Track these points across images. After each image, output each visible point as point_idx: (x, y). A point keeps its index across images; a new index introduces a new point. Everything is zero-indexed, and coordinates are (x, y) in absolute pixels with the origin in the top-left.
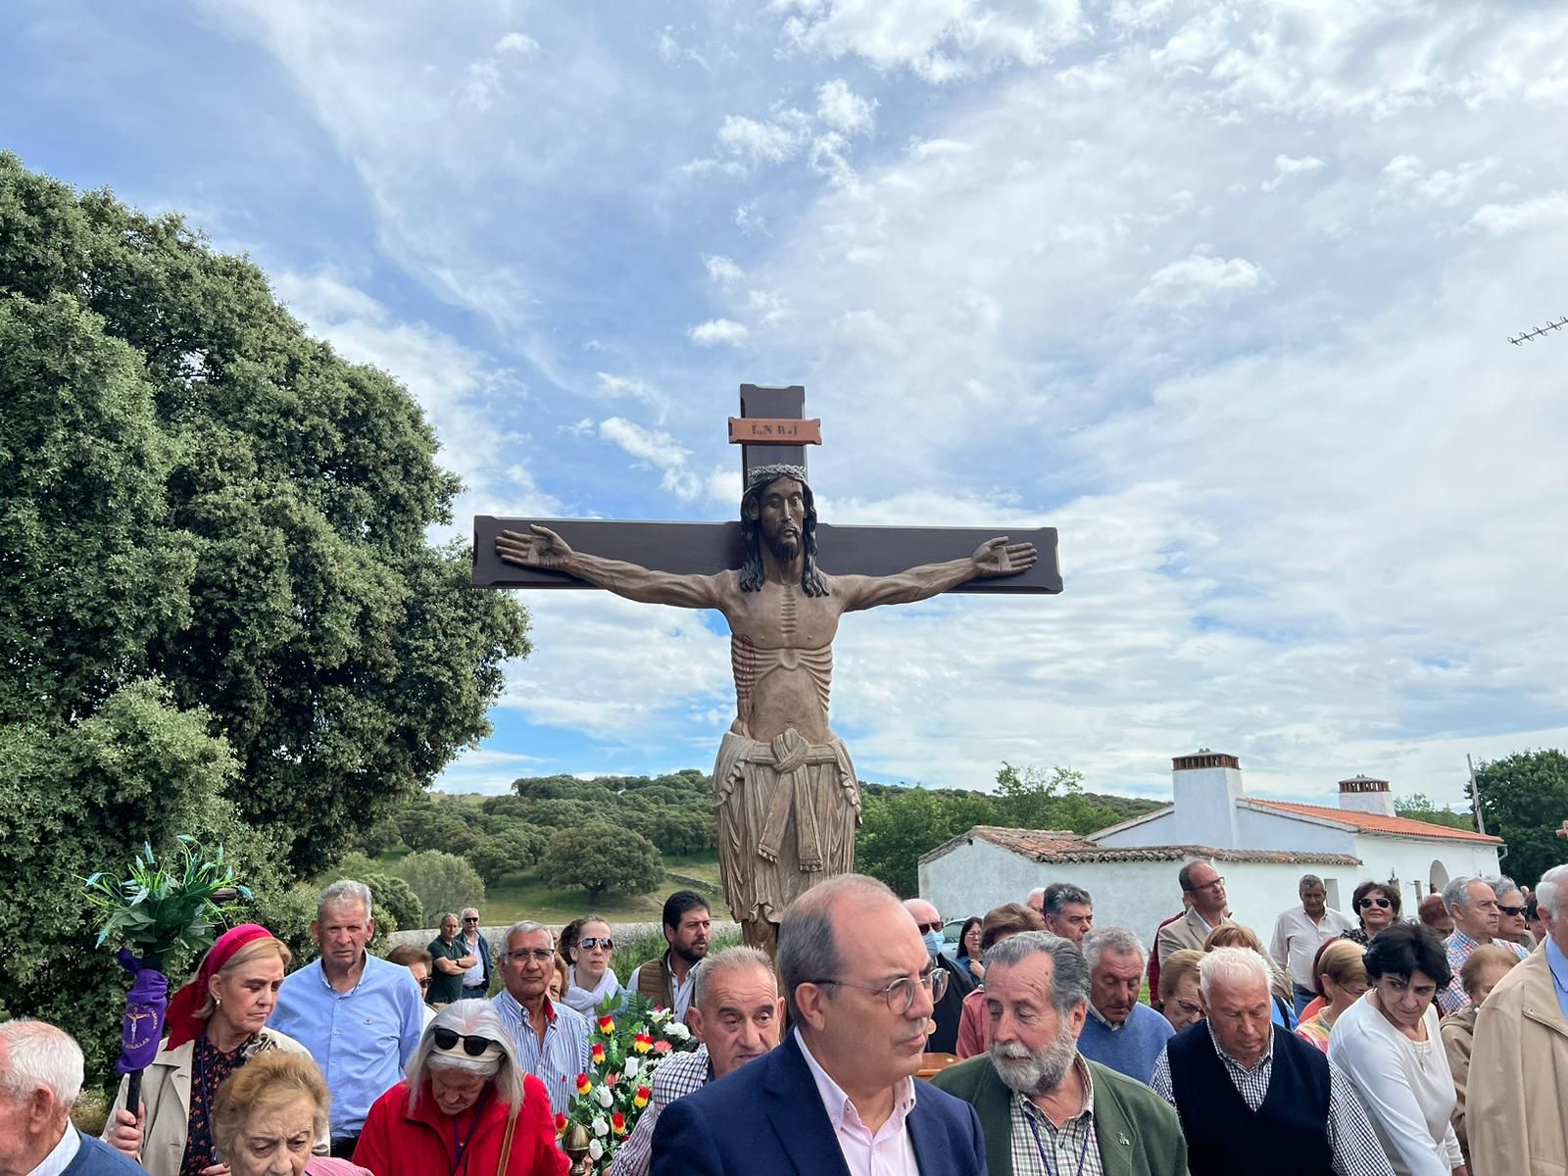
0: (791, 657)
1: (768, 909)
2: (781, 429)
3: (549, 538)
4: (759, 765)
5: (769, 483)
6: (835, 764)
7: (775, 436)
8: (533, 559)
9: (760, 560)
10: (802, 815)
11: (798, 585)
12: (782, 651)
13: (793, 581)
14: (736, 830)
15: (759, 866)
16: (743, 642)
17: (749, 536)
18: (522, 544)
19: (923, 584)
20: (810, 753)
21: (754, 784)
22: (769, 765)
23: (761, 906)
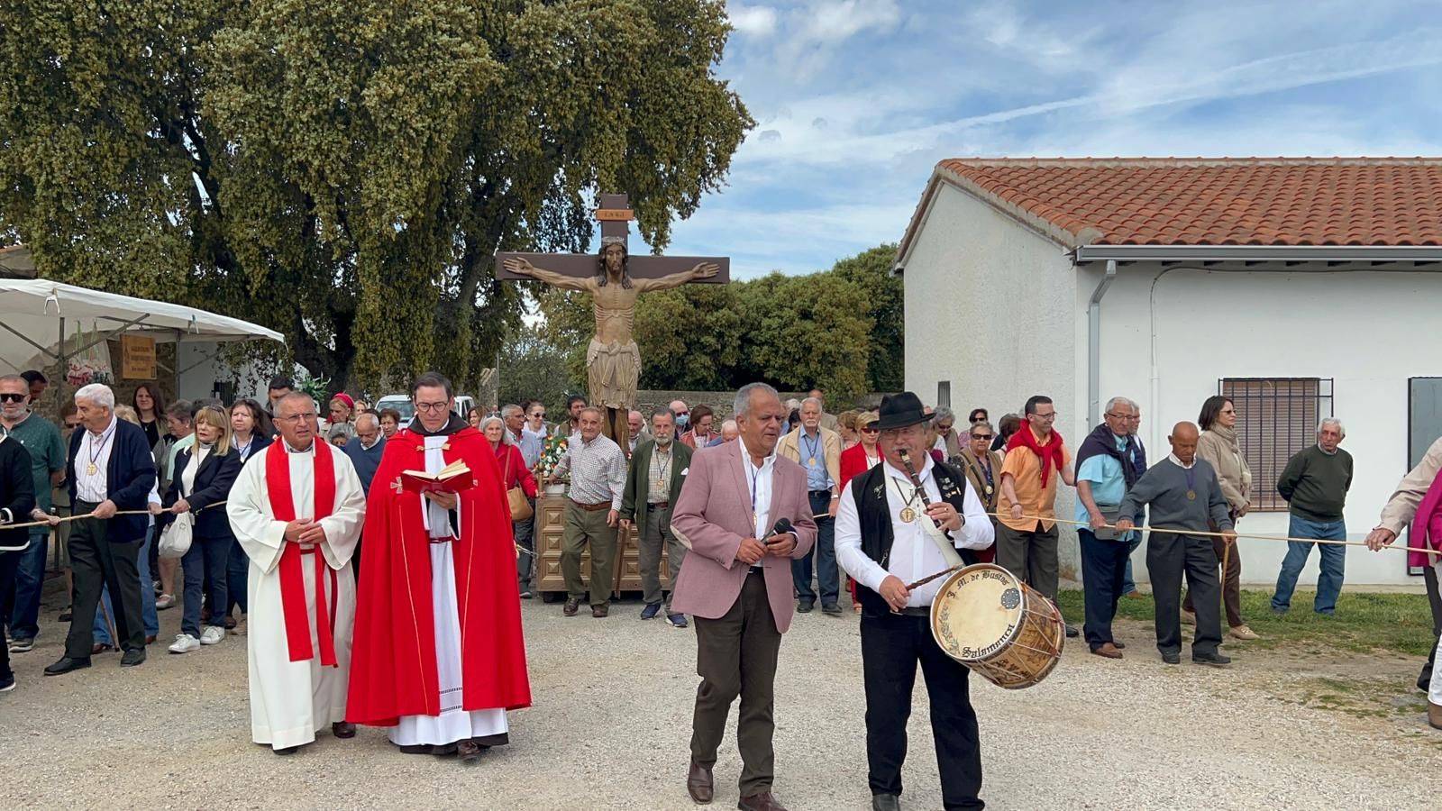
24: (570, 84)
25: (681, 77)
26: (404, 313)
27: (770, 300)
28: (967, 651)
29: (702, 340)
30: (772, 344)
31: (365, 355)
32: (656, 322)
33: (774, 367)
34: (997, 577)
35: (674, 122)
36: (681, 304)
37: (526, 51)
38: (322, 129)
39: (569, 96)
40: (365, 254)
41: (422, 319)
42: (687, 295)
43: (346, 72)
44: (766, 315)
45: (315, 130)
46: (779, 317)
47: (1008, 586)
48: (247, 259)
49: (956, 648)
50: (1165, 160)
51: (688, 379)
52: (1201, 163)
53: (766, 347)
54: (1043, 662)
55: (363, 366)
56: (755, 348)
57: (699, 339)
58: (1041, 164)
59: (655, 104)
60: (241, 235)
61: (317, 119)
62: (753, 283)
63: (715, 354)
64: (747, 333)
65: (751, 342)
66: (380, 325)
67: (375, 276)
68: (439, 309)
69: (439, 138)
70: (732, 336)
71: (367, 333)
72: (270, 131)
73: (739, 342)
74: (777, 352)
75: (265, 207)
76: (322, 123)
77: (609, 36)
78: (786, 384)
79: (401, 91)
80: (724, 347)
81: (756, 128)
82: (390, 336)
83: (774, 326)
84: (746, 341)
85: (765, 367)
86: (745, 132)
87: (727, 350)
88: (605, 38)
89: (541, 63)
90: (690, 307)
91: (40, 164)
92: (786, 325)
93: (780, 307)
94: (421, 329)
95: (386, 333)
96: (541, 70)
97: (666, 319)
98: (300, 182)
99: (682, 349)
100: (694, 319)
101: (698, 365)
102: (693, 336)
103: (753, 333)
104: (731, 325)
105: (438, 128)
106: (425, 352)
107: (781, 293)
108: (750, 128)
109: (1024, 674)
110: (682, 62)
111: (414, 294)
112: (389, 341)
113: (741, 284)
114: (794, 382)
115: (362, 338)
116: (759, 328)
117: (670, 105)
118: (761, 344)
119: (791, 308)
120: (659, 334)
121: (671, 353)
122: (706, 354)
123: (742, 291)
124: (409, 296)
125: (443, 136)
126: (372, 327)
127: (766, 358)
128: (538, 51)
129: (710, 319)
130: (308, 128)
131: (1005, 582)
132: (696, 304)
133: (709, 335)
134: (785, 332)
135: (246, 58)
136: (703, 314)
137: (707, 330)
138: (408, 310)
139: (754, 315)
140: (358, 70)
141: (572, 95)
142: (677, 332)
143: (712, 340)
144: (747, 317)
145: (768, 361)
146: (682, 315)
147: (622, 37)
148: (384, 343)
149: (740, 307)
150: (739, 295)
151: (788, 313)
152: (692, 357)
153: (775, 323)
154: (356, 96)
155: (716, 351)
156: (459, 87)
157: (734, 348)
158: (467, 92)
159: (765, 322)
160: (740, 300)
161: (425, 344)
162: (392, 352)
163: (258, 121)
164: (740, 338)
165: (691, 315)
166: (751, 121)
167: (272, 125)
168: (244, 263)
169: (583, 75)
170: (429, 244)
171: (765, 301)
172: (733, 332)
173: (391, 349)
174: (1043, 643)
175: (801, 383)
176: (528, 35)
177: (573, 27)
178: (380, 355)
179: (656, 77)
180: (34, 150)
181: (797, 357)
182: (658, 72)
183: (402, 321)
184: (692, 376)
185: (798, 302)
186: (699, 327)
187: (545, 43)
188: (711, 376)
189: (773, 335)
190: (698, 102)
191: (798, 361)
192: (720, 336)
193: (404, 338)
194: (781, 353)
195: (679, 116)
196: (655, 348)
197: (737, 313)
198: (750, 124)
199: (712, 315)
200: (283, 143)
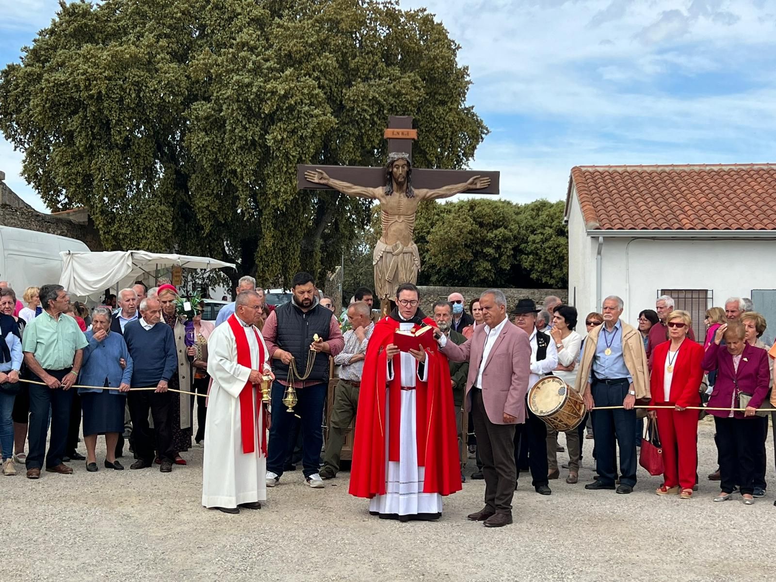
0: (399, 218)
1: (388, 296)
2: (403, 133)
3: (322, 174)
4: (388, 252)
5: (395, 161)
6: (412, 253)
7: (400, 136)
8: (316, 180)
9: (392, 184)
10: (400, 268)
11: (405, 194)
12: (397, 216)
13: (403, 192)
14: (380, 272)
15: (387, 283)
16: (385, 212)
17: (388, 177)
18: (312, 175)
19: (448, 193)
20: (404, 249)
21: (386, 258)
22: (391, 253)
23: (386, 295)
24: (376, 124)
25: (441, 112)
26: (284, 245)
27: (536, 222)
28: (542, 412)
29: (485, 251)
30: (537, 254)
31: (263, 269)
32: (451, 238)
33: (537, 270)
34: (558, 382)
35: (437, 136)
36: (469, 225)
37: (353, 109)
38: (244, 153)
39: (376, 130)
40: (266, 217)
41: (294, 248)
42: (474, 218)
43: (257, 125)
44: (533, 232)
45: (241, 154)
46: (542, 234)
47: (562, 386)
48: (203, 217)
49: (537, 411)
50: (700, 165)
51: (475, 279)
52: (720, 167)
53: (531, 256)
54: (575, 420)
55: (261, 275)
56: (524, 256)
57: (482, 250)
58: (629, 169)
59: (426, 127)
60: (200, 204)
61: (241, 148)
62: (526, 207)
63: (494, 261)
64: (519, 246)
65: (522, 252)
66: (271, 252)
67: (270, 228)
68: (303, 241)
69: (305, 157)
70: (506, 248)
71: (264, 256)
72: (219, 154)
73: (512, 252)
74: (539, 259)
75: (213, 190)
76: (244, 150)
77: (398, 96)
78: (546, 283)
79: (285, 136)
80: (501, 255)
81: (489, 134)
82: (276, 258)
83: (537, 241)
84: (517, 251)
85: (531, 270)
86: (483, 136)
87: (503, 258)
88: (396, 98)
89: (361, 115)
90: (476, 227)
91: (99, 169)
92: (547, 240)
93: (543, 227)
94: (293, 254)
95: (274, 256)
96: (360, 118)
97: (459, 236)
98: (232, 179)
99: (469, 257)
100: (479, 235)
101: (481, 269)
102: (478, 248)
103: (523, 245)
104: (506, 240)
105: (305, 152)
106: (295, 267)
107: (544, 216)
108: (486, 134)
109: (566, 424)
110: (443, 103)
111: (290, 234)
112: (276, 261)
113: (519, 208)
114: (552, 281)
115: (261, 259)
116: (527, 242)
117: (435, 128)
118: (528, 254)
119: (551, 227)
120: (452, 246)
121: (461, 260)
122: (487, 260)
123: (517, 214)
124: (287, 235)
125: (307, 156)
126: (267, 253)
127: (532, 264)
128: (359, 109)
129: (490, 235)
130: (237, 153)
131: (561, 384)
132: (481, 225)
133: (490, 247)
134: (546, 245)
135: (207, 118)
136: (486, 232)
137: (489, 243)
138: (286, 243)
139: (524, 232)
140: (263, 123)
141: (377, 129)
142: (466, 245)
143: (491, 251)
144: (519, 233)
145: (533, 266)
146: (470, 232)
147: (405, 98)
148: (273, 262)
149: (513, 227)
150: (514, 217)
151: (548, 231)
152: (477, 263)
153: (538, 238)
154: (262, 136)
155: (495, 258)
156: (314, 132)
157: (508, 257)
158: (319, 134)
159: (532, 237)
160: (515, 221)
161: (295, 262)
162: (277, 267)
163: (212, 149)
164: (513, 249)
165: (476, 233)
166: (487, 129)
167: (219, 150)
168: (201, 219)
169: (384, 118)
170: (299, 207)
171: (532, 222)
172: (508, 245)
173: (277, 265)
174: (574, 412)
175: (558, 282)
176: (354, 102)
177: (377, 96)
178: (271, 268)
179: (427, 112)
180: (97, 162)
181: (554, 263)
182: (428, 110)
183: (283, 249)
184: (478, 276)
185: (555, 223)
186: (483, 241)
187: (362, 105)
188: (492, 276)
189: (536, 247)
190: (451, 126)
191: (555, 266)
192: (498, 248)
193: (284, 258)
194: (542, 260)
195: (440, 134)
196: (451, 255)
197: (511, 230)
198: (486, 132)
199: (492, 233)
200: (225, 160)
